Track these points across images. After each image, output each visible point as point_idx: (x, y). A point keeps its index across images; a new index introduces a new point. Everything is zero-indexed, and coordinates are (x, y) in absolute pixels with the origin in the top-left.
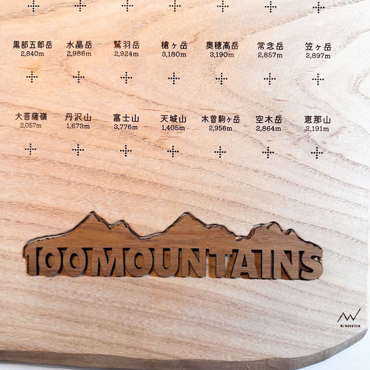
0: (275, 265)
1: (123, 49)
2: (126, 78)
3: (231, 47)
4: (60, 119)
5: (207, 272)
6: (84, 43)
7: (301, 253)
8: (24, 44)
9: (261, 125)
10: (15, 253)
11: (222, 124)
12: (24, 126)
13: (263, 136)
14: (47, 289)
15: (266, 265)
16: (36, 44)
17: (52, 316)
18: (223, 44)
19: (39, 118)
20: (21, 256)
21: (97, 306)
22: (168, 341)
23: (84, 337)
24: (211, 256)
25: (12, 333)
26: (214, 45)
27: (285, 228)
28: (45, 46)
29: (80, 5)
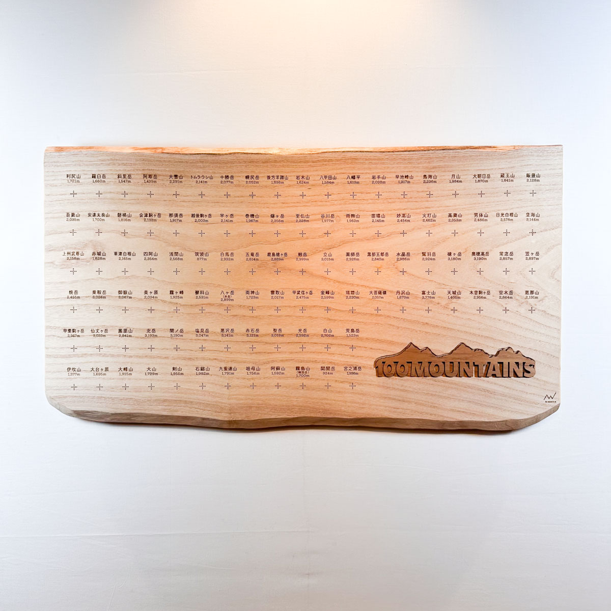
0: (510, 370)
1: (427, 257)
2: (429, 272)
3: (485, 255)
4: (393, 294)
5: (474, 375)
6: (406, 254)
7: (524, 363)
8: (374, 254)
9: (502, 296)
10: (370, 365)
11: (481, 295)
12: (374, 298)
13: (503, 301)
14: (387, 384)
15: (505, 370)
16: (380, 254)
17: (390, 398)
18: (481, 253)
19: (382, 294)
20: (373, 366)
21: (414, 393)
24: (475, 365)
25: (369, 408)
26: (476, 254)
27: (516, 350)
28: (385, 255)
29: (404, 233)
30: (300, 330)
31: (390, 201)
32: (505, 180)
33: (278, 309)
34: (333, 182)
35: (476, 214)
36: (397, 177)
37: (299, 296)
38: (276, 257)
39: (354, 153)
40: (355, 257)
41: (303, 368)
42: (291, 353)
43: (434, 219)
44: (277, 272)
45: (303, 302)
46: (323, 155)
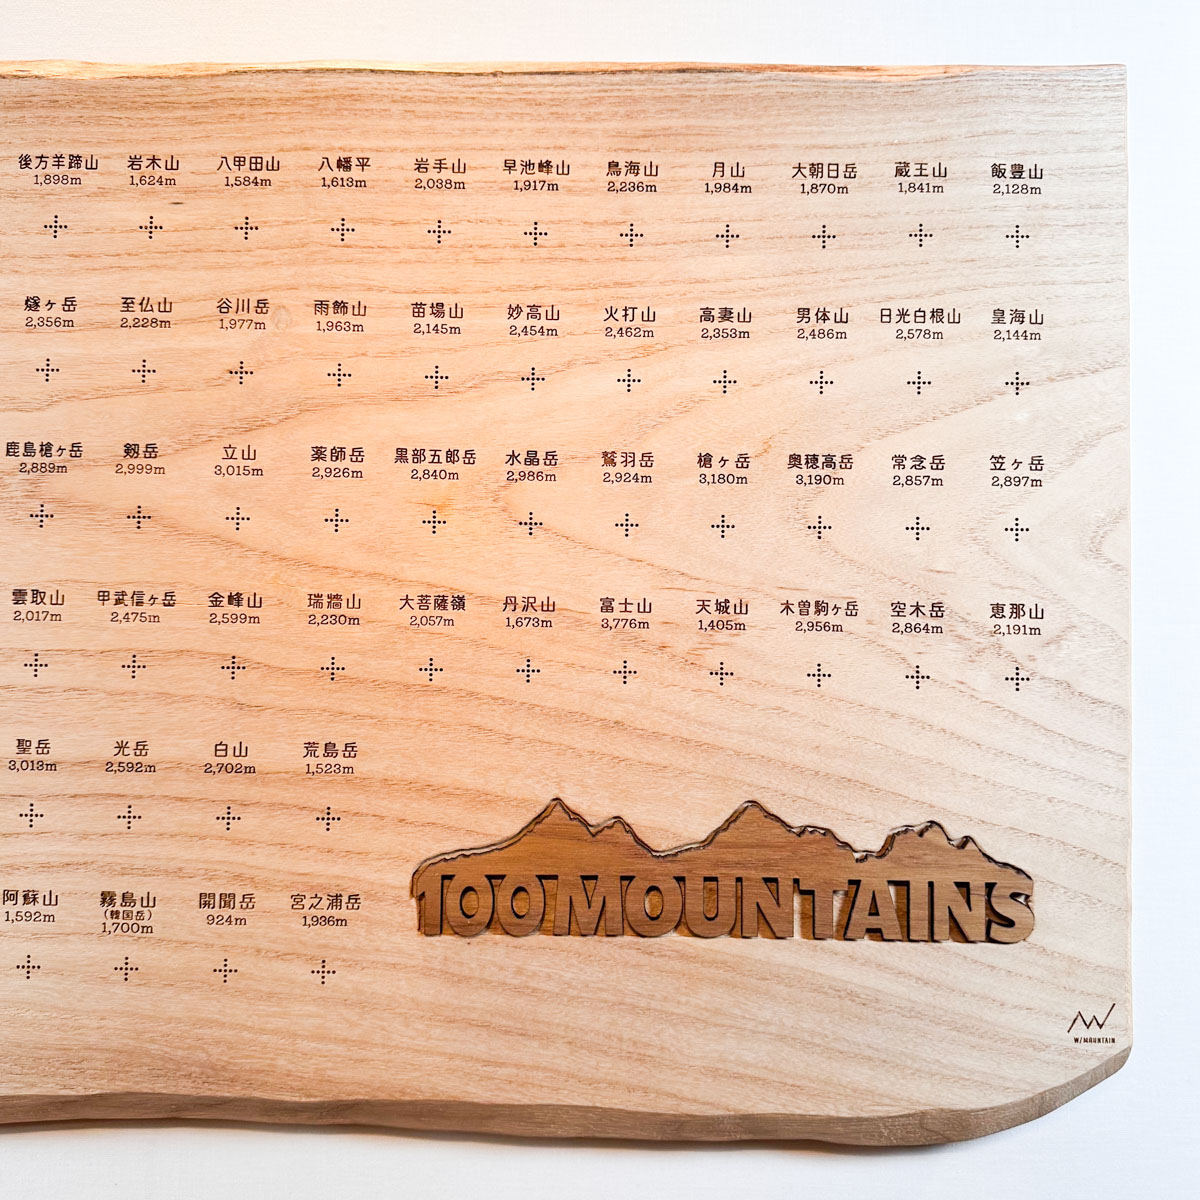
0: (937, 914)
1: (620, 468)
2: (626, 525)
3: (838, 465)
4: (491, 609)
5: (797, 928)
6: (541, 456)
7: (990, 887)
8: (418, 455)
9: (902, 621)
10: (394, 888)
11: (822, 618)
12: (418, 621)
13: (907, 643)
14: (461, 964)
15: (919, 913)
16: (443, 456)
17: (470, 1023)
18: (821, 460)
19: (450, 607)
20: (406, 893)
21: (565, 999)
22: (715, 1073)
23: (537, 1068)
24: (802, 893)
25: (384, 1061)
26: (803, 461)
27: (957, 834)
28: (461, 460)
29: (533, 378)
30: (121, 747)
31: (483, 254)
32: (911, 186)
33: (36, 664)
34: (266, 182)
35: (804, 313)
36: (510, 166)
37: (121, 610)
38: (38, 459)
39: (349, 77)
40: (346, 463)
41: (127, 898)
42: (85, 836)
43: (649, 326)
44: (41, 517)
45: (137, 635)
46: (232, 82)
